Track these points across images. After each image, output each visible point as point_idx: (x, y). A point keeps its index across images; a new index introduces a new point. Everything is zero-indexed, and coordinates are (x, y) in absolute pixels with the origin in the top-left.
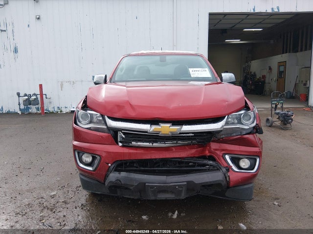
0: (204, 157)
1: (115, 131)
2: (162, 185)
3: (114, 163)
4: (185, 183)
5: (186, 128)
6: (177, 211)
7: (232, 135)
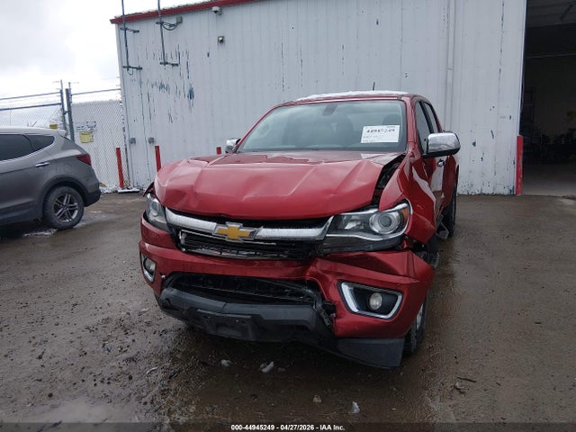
0: (302, 282)
1: (177, 229)
2: (218, 314)
3: (171, 274)
4: (249, 317)
5: (265, 232)
6: (272, 363)
7: (345, 249)
